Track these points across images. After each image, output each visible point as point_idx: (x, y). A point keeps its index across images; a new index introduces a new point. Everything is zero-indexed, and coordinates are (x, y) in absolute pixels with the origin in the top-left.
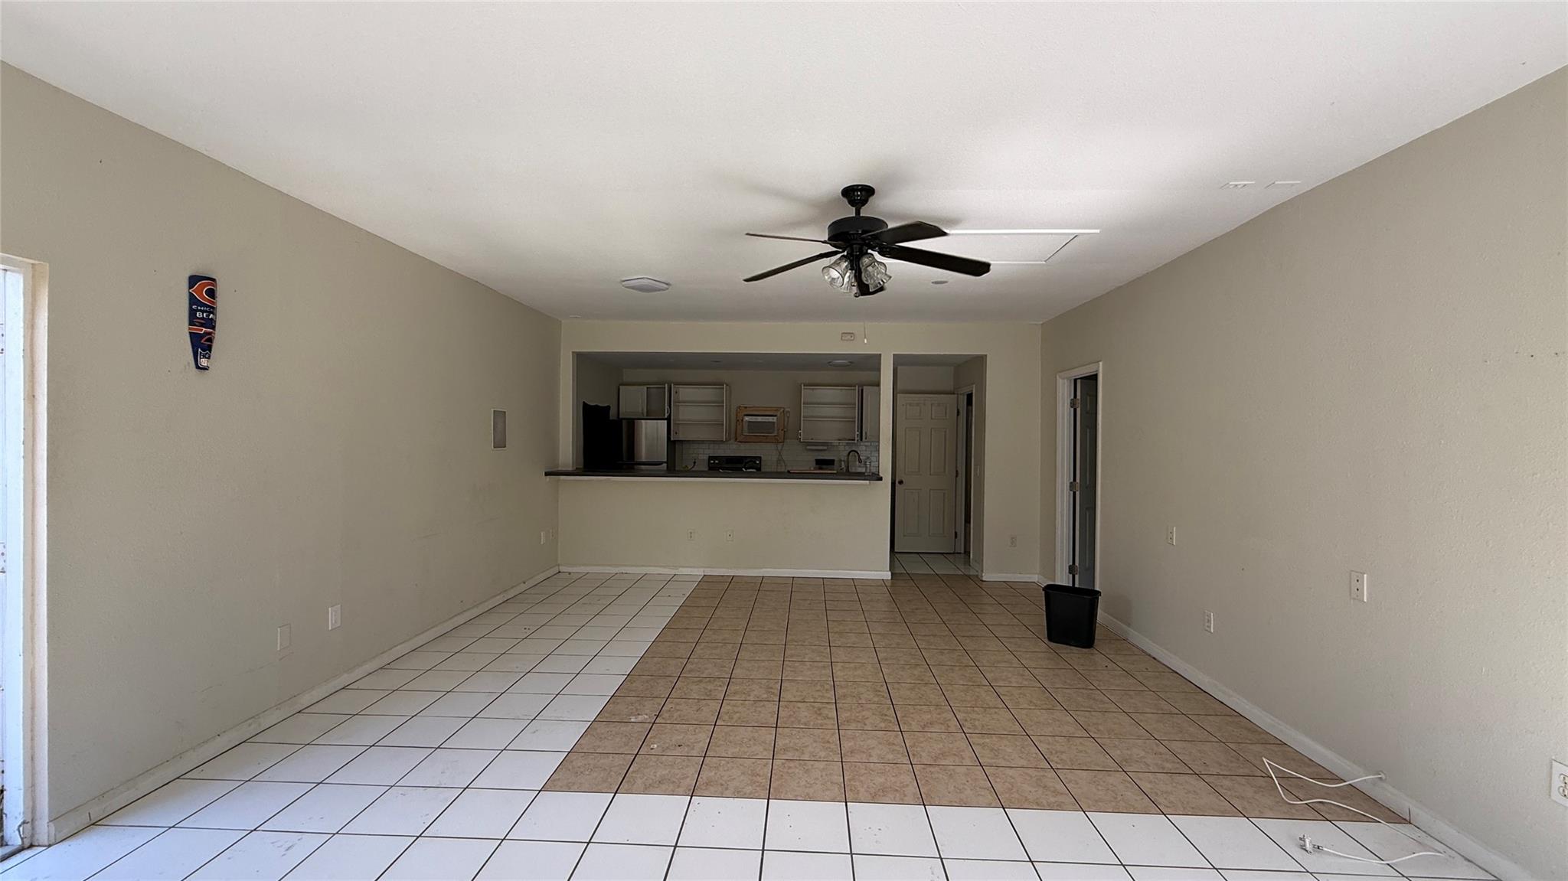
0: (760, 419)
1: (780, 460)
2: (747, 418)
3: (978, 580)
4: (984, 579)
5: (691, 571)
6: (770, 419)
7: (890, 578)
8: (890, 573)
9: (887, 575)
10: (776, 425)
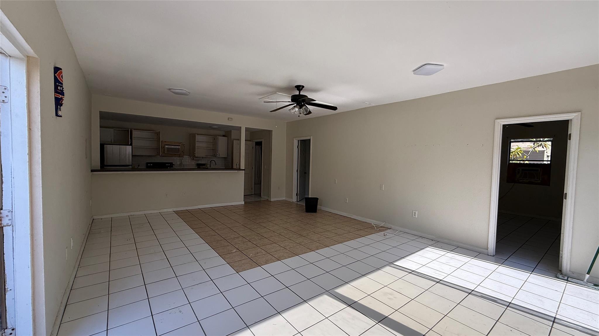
0: (173, 147)
1: (181, 164)
2: (167, 146)
3: (268, 201)
4: (271, 200)
5: (167, 210)
6: (178, 147)
7: (244, 204)
8: (244, 202)
9: (243, 203)
10: (180, 150)
